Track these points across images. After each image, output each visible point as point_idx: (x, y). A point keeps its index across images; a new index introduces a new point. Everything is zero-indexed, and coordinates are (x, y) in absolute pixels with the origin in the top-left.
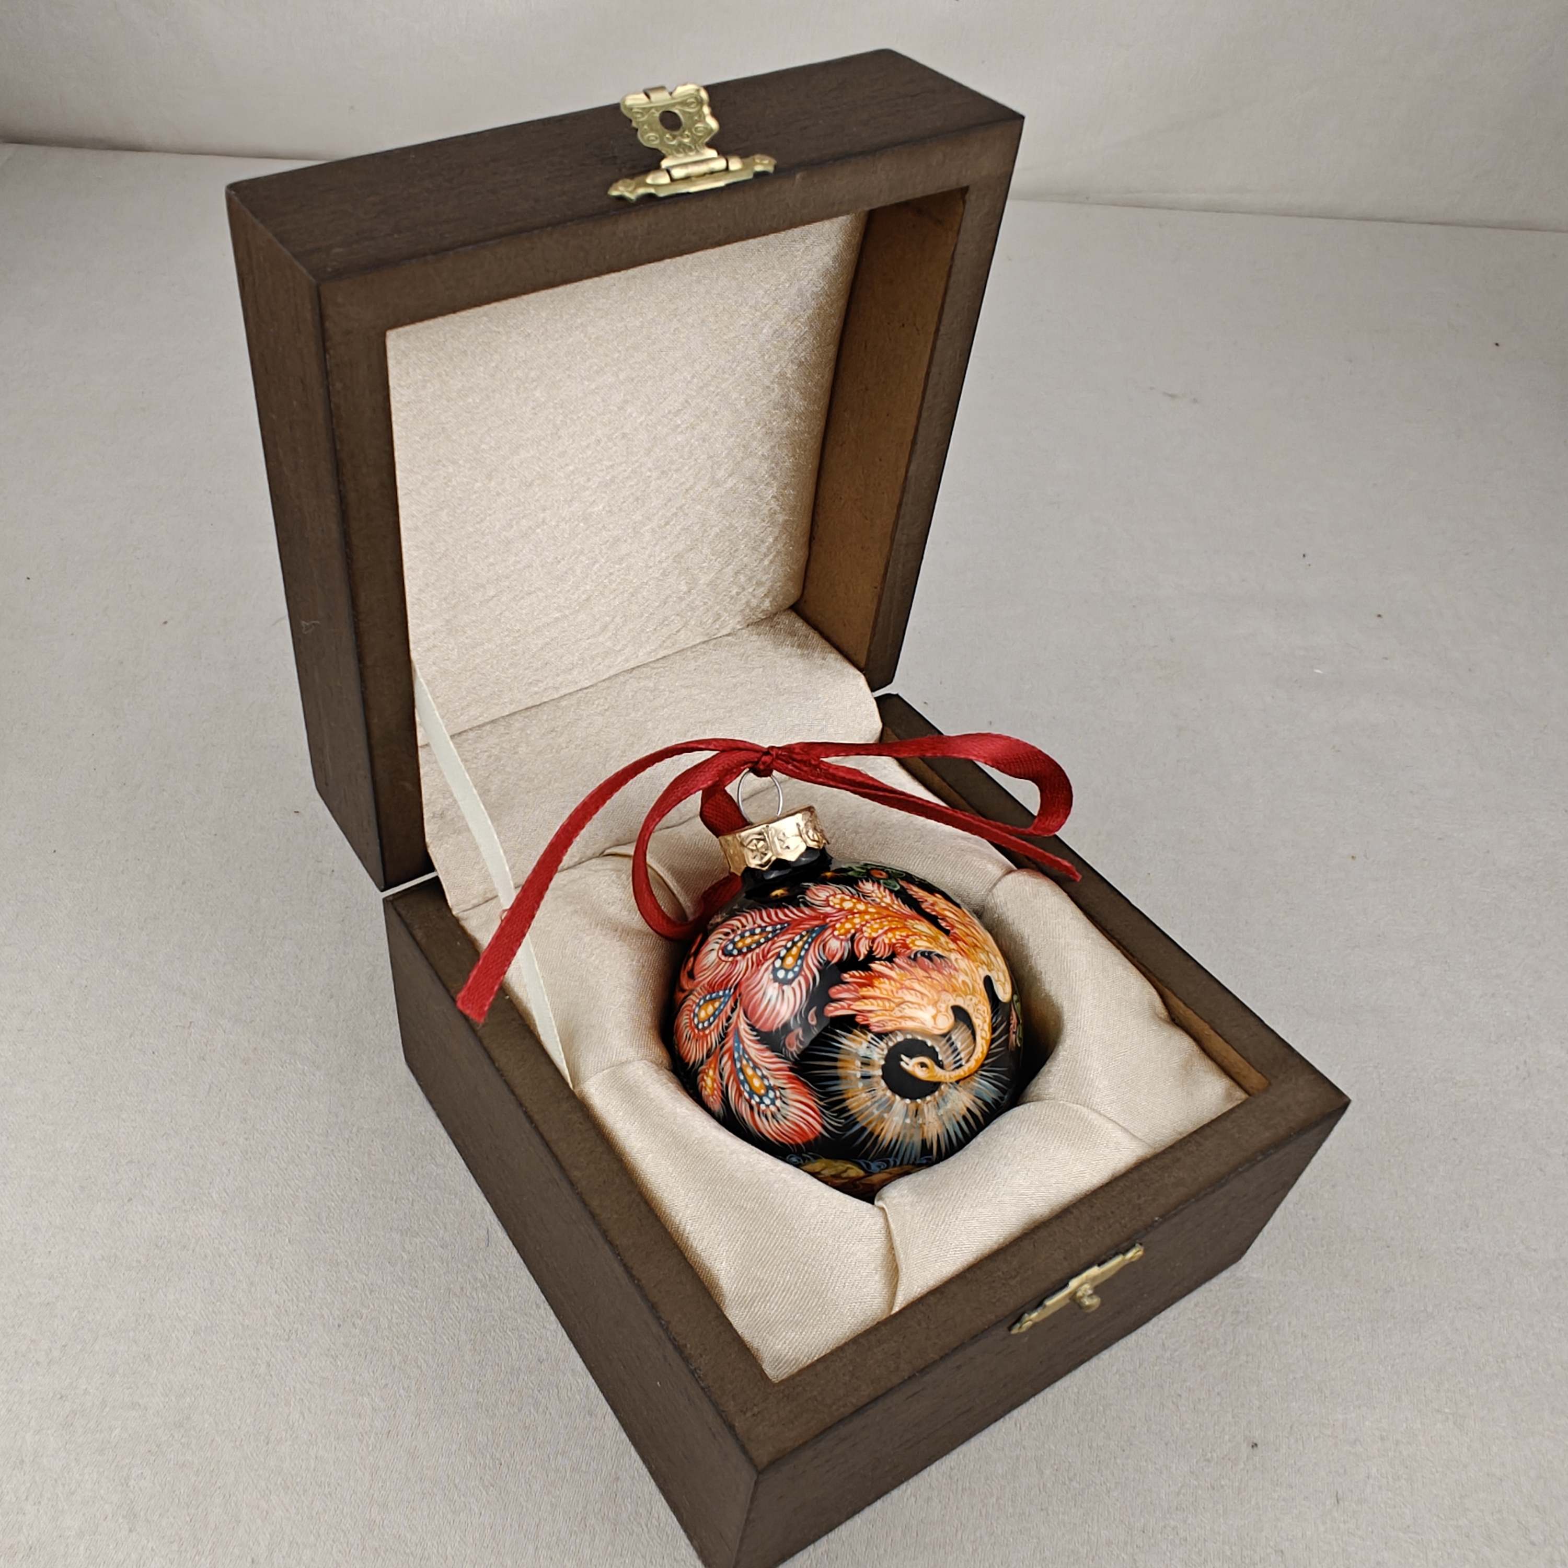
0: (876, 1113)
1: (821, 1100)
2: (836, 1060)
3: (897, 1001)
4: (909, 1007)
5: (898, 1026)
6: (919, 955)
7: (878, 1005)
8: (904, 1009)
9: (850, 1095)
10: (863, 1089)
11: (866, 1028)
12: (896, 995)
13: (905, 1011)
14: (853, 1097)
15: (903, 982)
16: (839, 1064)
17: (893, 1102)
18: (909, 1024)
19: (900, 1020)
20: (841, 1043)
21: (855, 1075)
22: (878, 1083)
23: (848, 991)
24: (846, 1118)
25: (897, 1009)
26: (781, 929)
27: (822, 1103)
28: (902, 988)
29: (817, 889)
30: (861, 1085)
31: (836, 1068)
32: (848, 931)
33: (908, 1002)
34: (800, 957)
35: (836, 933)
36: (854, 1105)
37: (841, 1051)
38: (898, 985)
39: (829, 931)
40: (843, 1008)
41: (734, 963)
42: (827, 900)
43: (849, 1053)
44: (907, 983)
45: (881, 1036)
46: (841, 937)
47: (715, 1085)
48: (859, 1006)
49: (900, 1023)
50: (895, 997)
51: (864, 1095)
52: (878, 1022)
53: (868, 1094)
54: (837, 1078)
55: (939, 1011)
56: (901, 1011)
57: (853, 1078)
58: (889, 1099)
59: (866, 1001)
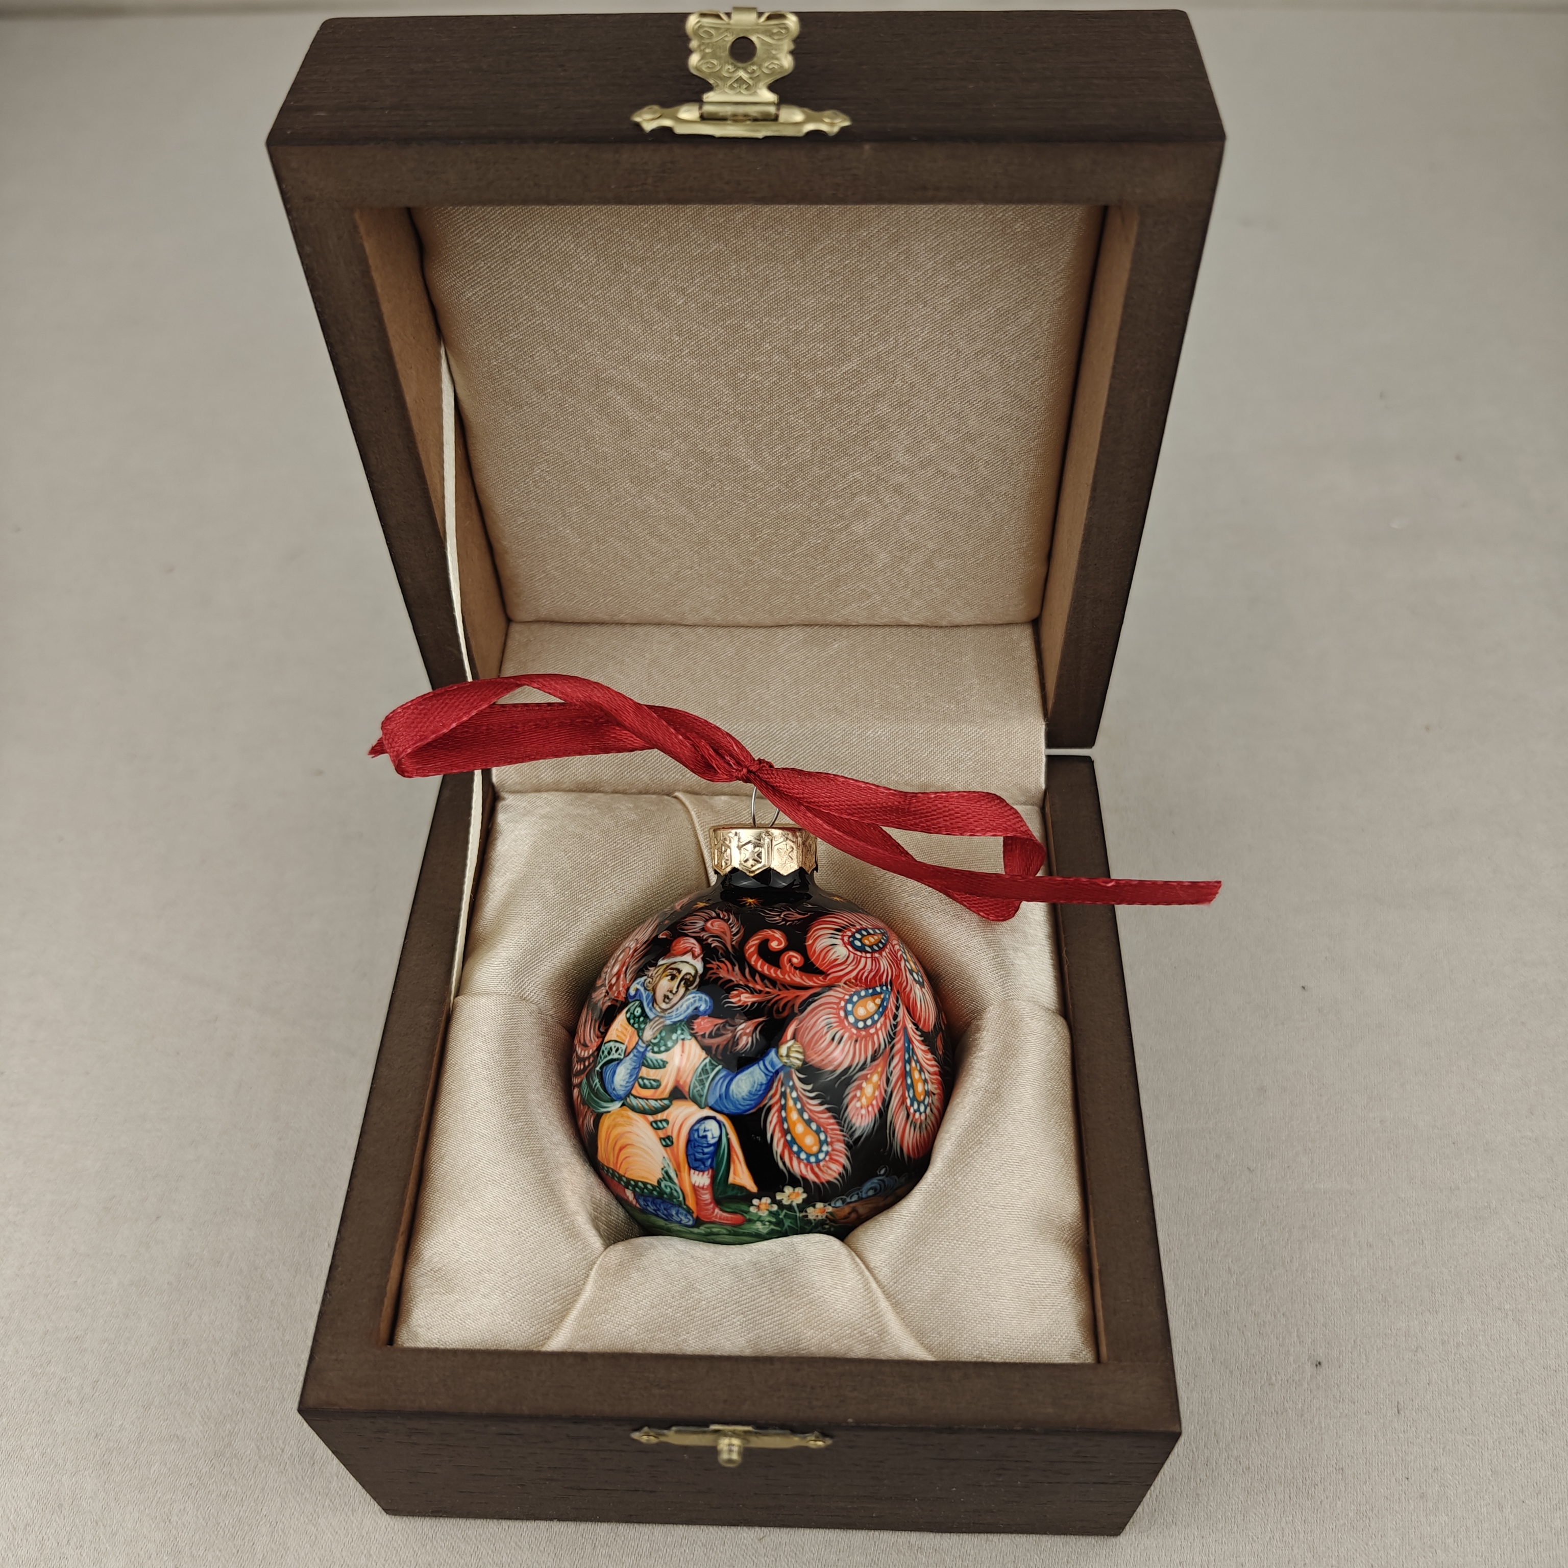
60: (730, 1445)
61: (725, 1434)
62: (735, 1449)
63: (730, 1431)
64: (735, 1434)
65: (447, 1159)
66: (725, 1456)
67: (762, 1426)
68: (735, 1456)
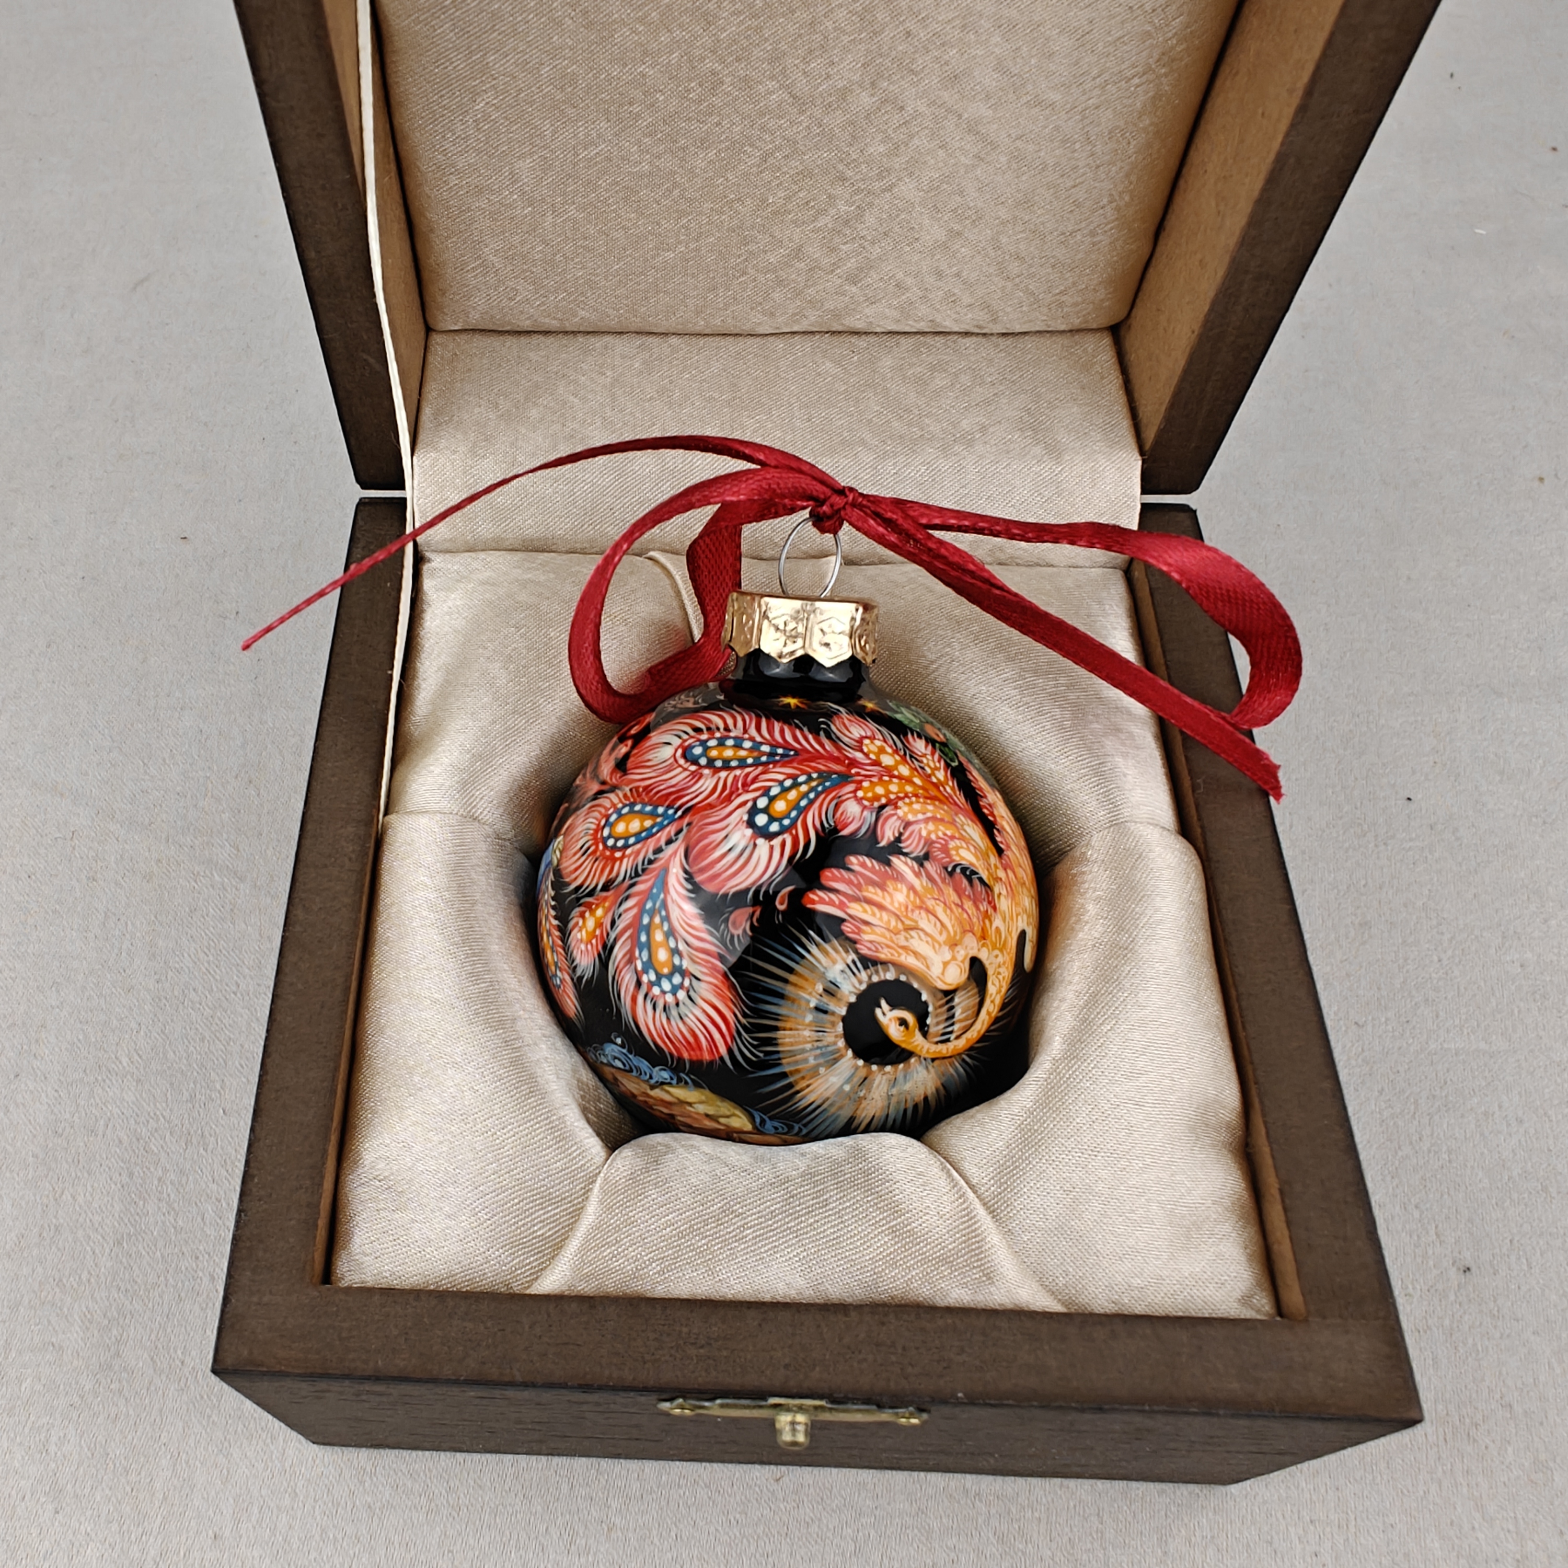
0: (812, 1061)
1: (745, 1015)
2: (791, 970)
3: (908, 922)
4: (920, 937)
5: (895, 958)
6: (958, 870)
7: (881, 919)
8: (912, 937)
9: (788, 1025)
10: (809, 1025)
11: (851, 943)
12: (910, 914)
13: (912, 941)
14: (791, 1029)
15: (925, 900)
16: (792, 978)
17: (842, 1056)
18: (910, 961)
19: (900, 951)
20: (809, 952)
21: (808, 1002)
22: (833, 1024)
23: (849, 882)
24: (767, 1053)
25: (903, 933)
26: (782, 756)
27: (744, 1021)
28: (920, 908)
29: (850, 720)
30: (809, 1018)
31: (786, 981)
32: (877, 798)
33: (922, 930)
34: (796, 806)
35: (860, 794)
36: (787, 1040)
37: (803, 962)
38: (918, 901)
39: (851, 787)
40: (831, 903)
41: (697, 776)
42: (860, 741)
43: (813, 968)
44: (930, 903)
45: (868, 962)
46: (866, 803)
47: (598, 932)
48: (856, 909)
49: (900, 955)
50: (907, 917)
51: (807, 1033)
52: (871, 942)
53: (813, 1033)
54: (782, 996)
55: (954, 958)
56: (907, 939)
57: (803, 1003)
58: (838, 1050)
59: (866, 906)
60: (793, 1423)
61: (788, 1409)
62: (801, 1428)
63: (795, 1406)
64: (801, 1409)
65: (388, 1032)
66: (787, 1437)
67: (837, 1399)
68: (801, 1438)
